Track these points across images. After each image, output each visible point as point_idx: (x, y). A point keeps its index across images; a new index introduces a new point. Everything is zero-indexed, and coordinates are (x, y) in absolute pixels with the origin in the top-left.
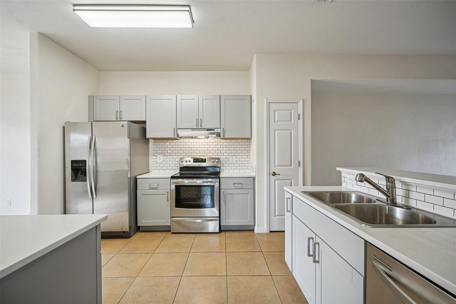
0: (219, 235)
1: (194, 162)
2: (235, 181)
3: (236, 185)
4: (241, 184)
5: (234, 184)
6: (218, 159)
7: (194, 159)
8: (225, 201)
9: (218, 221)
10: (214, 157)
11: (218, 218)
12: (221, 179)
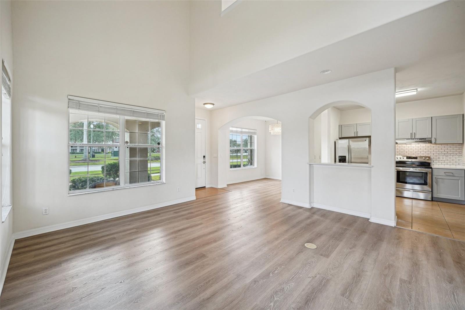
0: (431, 202)
1: (407, 158)
2: (446, 171)
3: (447, 174)
4: (452, 173)
5: (444, 173)
6: (429, 157)
7: (407, 157)
8: (437, 183)
9: (431, 194)
10: (425, 156)
11: (431, 192)
12: (433, 169)
